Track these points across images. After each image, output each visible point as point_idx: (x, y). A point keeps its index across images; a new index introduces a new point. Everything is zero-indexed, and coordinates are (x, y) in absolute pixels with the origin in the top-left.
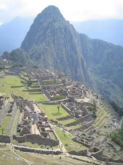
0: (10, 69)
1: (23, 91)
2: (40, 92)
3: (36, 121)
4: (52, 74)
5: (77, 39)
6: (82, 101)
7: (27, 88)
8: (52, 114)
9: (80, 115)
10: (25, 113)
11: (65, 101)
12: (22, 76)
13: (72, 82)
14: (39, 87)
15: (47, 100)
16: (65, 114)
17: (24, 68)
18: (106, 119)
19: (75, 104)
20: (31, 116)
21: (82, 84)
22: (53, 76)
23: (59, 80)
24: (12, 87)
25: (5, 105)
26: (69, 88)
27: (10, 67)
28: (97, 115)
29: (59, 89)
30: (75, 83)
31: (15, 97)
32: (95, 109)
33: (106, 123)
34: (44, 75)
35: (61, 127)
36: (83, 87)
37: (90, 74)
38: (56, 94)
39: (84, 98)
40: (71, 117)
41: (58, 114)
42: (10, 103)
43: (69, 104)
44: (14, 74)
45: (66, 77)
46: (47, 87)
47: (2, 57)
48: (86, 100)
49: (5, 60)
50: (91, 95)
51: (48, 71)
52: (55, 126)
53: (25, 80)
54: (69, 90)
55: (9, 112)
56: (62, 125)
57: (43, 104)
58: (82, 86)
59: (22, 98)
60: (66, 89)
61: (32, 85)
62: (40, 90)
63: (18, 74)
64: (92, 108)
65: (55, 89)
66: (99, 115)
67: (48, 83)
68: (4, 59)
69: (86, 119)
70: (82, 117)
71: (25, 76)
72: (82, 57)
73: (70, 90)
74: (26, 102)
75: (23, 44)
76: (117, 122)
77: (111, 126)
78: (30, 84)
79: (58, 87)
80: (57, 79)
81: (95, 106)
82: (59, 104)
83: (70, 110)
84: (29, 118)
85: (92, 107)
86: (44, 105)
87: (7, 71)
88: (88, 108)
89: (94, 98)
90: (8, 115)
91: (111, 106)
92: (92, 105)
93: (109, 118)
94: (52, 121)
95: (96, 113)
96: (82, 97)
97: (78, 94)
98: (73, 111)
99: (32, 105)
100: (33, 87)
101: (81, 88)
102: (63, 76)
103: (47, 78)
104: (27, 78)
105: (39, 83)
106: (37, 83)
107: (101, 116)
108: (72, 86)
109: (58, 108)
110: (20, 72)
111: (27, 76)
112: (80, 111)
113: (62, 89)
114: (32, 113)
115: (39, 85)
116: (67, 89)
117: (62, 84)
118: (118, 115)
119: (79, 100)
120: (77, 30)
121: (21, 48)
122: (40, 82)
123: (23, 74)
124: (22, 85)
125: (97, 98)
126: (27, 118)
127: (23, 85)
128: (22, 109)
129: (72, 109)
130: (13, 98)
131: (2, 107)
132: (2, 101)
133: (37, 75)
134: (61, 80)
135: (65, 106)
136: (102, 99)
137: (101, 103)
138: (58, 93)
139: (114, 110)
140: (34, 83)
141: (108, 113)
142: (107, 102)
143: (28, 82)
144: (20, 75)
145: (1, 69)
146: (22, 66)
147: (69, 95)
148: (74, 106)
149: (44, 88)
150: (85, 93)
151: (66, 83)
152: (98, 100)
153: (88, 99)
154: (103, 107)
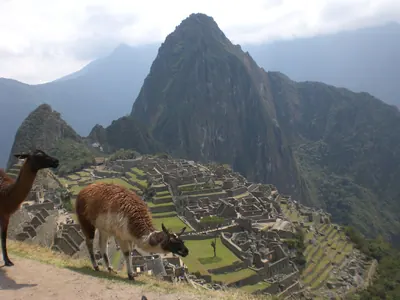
0: (108, 165)
2: (175, 213)
3: (160, 276)
4: (201, 170)
5: (262, 85)
6: (270, 228)
8: (200, 260)
9: (265, 261)
10: (134, 259)
11: (231, 230)
12: (134, 179)
13: (247, 185)
14: (170, 200)
16: (229, 259)
17: (138, 159)
18: (332, 267)
19: (252, 236)
20: (146, 266)
21: (273, 190)
22: (200, 175)
23: (217, 182)
26: (240, 200)
27: (106, 159)
28: (308, 260)
29: (217, 203)
30: (255, 187)
32: (301, 246)
33: (332, 277)
34: (182, 173)
35: (219, 288)
36: (275, 196)
37: (298, 164)
38: (208, 214)
39: (274, 221)
40: (244, 265)
41: (215, 259)
43: (238, 236)
44: (116, 175)
45: (234, 175)
46: (188, 200)
47: (90, 137)
48: (280, 225)
49: (96, 145)
50: (295, 213)
51: (191, 163)
52: (205, 286)
53: (139, 186)
54: (240, 204)
56: (221, 284)
58: (273, 192)
60: (233, 201)
61: (155, 198)
62: (172, 208)
63: (124, 175)
64: (293, 243)
65: (209, 203)
66: (317, 258)
67: (191, 191)
68: (93, 142)
69: (282, 268)
70: (271, 265)
71: (139, 177)
72: (277, 125)
73: (243, 203)
75: (137, 105)
76: (360, 274)
77: (344, 283)
78: (149, 194)
79: (215, 198)
80: (211, 181)
81: (300, 236)
82: (216, 237)
83: (240, 249)
84: (142, 269)
85: (294, 240)
87: (99, 169)
88: (285, 242)
89: (302, 219)
91: (344, 237)
92: (294, 236)
93: (338, 265)
94: (198, 276)
95: (304, 254)
96: (270, 218)
97: (260, 213)
98: (249, 251)
100: (157, 202)
101: (270, 198)
102: (225, 172)
103: (190, 180)
104: (144, 183)
105: (171, 192)
106: (167, 192)
107: (319, 261)
108: (247, 194)
109: (213, 245)
110: (130, 171)
111: (145, 178)
112: (267, 251)
113: (223, 204)
114: (150, 258)
115: (169, 196)
116: (235, 203)
117: (224, 192)
118: (364, 256)
119: (263, 226)
120: (260, 65)
122: (172, 189)
123: (134, 173)
125: (310, 220)
126: (138, 270)
129: (246, 247)
133: (165, 175)
134: (221, 183)
135: (229, 240)
136: (322, 222)
137: (320, 231)
138: (214, 212)
139: (354, 247)
140: (158, 193)
141: (339, 253)
142: (335, 228)
143: (146, 191)
144: (128, 177)
145: (87, 165)
146: (132, 156)
147: (239, 215)
148: (251, 239)
149: (183, 203)
150: (278, 210)
151: (232, 189)
152: (313, 223)
153: (285, 223)
154: (326, 240)
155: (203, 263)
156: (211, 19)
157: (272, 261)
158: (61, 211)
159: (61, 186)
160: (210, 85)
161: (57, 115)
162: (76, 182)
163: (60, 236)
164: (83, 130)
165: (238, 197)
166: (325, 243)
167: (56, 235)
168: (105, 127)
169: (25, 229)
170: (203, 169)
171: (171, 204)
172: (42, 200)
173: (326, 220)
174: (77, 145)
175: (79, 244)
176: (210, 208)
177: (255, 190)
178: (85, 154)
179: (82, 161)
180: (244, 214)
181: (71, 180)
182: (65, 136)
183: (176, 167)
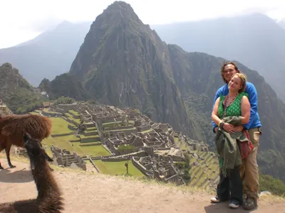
0: (52, 108)
1: (71, 141)
2: (100, 142)
5: (164, 53)
6: (166, 154)
7: (78, 137)
9: (162, 177)
11: (138, 155)
12: (71, 118)
13: (151, 124)
14: (97, 133)
15: (109, 155)
17: (74, 104)
18: (209, 181)
19: (154, 159)
21: (169, 127)
22: (118, 116)
23: (130, 122)
24: (53, 136)
26: (146, 134)
27: (51, 104)
28: (192, 177)
29: (129, 136)
30: (157, 125)
31: (56, 151)
32: (188, 167)
34: (106, 114)
36: (170, 132)
37: (187, 110)
38: (123, 144)
39: (169, 149)
43: (144, 159)
44: (59, 116)
45: (142, 117)
46: (109, 134)
47: (39, 88)
48: (173, 152)
49: (44, 93)
50: (184, 144)
51: (112, 107)
53: (75, 123)
57: (103, 160)
58: (169, 129)
59: (68, 153)
60: (141, 135)
61: (86, 132)
62: (98, 139)
63: (64, 115)
64: (182, 165)
65: (123, 136)
66: (199, 174)
67: (112, 127)
68: (42, 91)
70: (166, 179)
71: (75, 117)
72: (174, 83)
73: (148, 136)
74: (74, 158)
78: (82, 129)
79: (128, 133)
80: (126, 121)
81: (187, 160)
82: (129, 159)
83: (145, 169)
85: (183, 163)
86: (103, 163)
87: (46, 110)
88: (177, 164)
89: (189, 148)
92: (183, 160)
93: (214, 180)
95: (189, 172)
96: (166, 147)
97: (159, 143)
98: (151, 170)
99: (82, 161)
101: (167, 133)
102: (137, 115)
103: (110, 119)
104: (78, 121)
105: (97, 128)
106: (94, 128)
107: (200, 177)
108: (151, 130)
109: (126, 165)
110: (68, 112)
111: (79, 117)
112: (163, 170)
113: (134, 137)
115: (96, 131)
116: (143, 136)
117: (135, 128)
119: (162, 153)
120: (163, 39)
121: (70, 72)
122: (98, 126)
123: (71, 114)
124: (69, 131)
125: (195, 149)
127: (72, 131)
129: (149, 167)
130: (53, 152)
133: (93, 115)
134: (133, 122)
135: (138, 162)
136: (202, 151)
137: (201, 157)
138: (128, 142)
140: (88, 129)
141: (214, 172)
142: (212, 155)
143: (79, 127)
144: (67, 117)
145: (37, 108)
146: (70, 102)
147: (145, 145)
148: (153, 161)
149: (106, 136)
150: (173, 141)
151: (140, 127)
152: (196, 151)
153: (177, 151)
154: (205, 163)
156: (129, 5)
157: (167, 177)
160: (127, 52)
161: (17, 71)
164: (35, 83)
165: (145, 132)
166: (204, 165)
168: (51, 80)
170: (120, 112)
171: (97, 136)
173: (206, 149)
174: (30, 93)
176: (124, 139)
177: (157, 128)
178: (35, 100)
179: (33, 104)
180: (148, 144)
182: (21, 86)
183: (101, 110)
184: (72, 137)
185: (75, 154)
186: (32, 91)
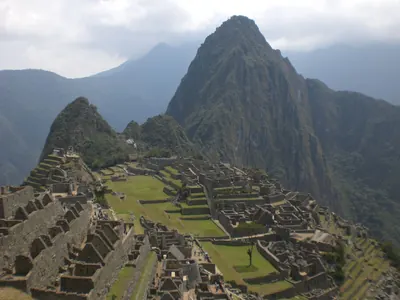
0: (140, 161)
1: (168, 212)
2: (209, 216)
3: (195, 283)
4: (238, 173)
5: (299, 91)
6: (308, 239)
7: (177, 205)
8: (235, 267)
9: (303, 274)
10: (169, 262)
11: (267, 239)
12: (168, 179)
13: (285, 192)
14: (206, 202)
15: (223, 235)
16: (266, 269)
17: (172, 158)
18: (369, 284)
19: (290, 246)
20: (182, 271)
21: (311, 199)
22: (237, 179)
23: (254, 187)
24: (143, 203)
25: (123, 241)
26: (278, 207)
27: (140, 156)
28: (347, 273)
29: (253, 209)
30: (293, 195)
31: (148, 226)
32: (341, 261)
33: (369, 295)
34: (218, 175)
35: (255, 299)
36: (313, 206)
37: (331, 174)
38: (244, 220)
39: (313, 232)
40: (282, 277)
41: (250, 267)
42: (136, 237)
43: (275, 245)
44: (150, 173)
45: (270, 181)
46: (223, 204)
47: (125, 133)
48: (319, 237)
49: (130, 141)
50: (333, 226)
52: (240, 296)
53: (174, 186)
54: (277, 212)
55: (131, 258)
56: (257, 295)
57: (214, 243)
58: (311, 202)
59: (164, 228)
60: (269, 208)
61: (189, 199)
62: (206, 211)
63: (158, 173)
64: (333, 257)
65: (245, 209)
66: (354, 273)
67: (227, 194)
68: (127, 138)
69: (320, 282)
70: (309, 278)
71: (173, 176)
73: (281, 211)
74: (173, 237)
75: (173, 104)
76: (396, 293)
78: (183, 195)
79: (251, 204)
80: (247, 186)
81: (341, 251)
82: (253, 244)
83: (277, 260)
84: (177, 274)
85: (334, 254)
86: (214, 246)
87: (133, 165)
88: (324, 255)
89: (340, 232)
90: (127, 265)
91: (381, 253)
92: (333, 249)
93: (375, 282)
94: (234, 285)
95: (343, 268)
96: (309, 229)
97: (298, 222)
98: (286, 262)
99: (186, 243)
100: (191, 203)
101: (308, 207)
102: (263, 178)
103: (226, 183)
104: (178, 183)
105: (206, 194)
106: (202, 194)
107: (357, 277)
108: (284, 201)
109: (250, 253)
110: (163, 169)
111: (179, 177)
112: (304, 263)
113: (260, 211)
114: (184, 262)
115: (204, 198)
116: (273, 210)
117: (261, 198)
119: (302, 237)
121: (167, 113)
122: (208, 191)
123: (168, 172)
124: (166, 197)
125: (348, 233)
126: (173, 274)
127: (168, 197)
128: (163, 253)
129: (284, 257)
130: (143, 225)
131: (115, 246)
132: (117, 231)
133: (201, 176)
134: (258, 188)
135: (266, 249)
136: (359, 236)
137: (358, 245)
139: (391, 265)
140: (193, 194)
141: (376, 270)
142: (373, 243)
143: (180, 192)
144: (162, 175)
145: (121, 161)
146: (167, 155)
148: (289, 249)
149: (218, 206)
150: (318, 222)
151: (270, 196)
152: (350, 237)
153: (324, 235)
154: (363, 255)
155: (240, 272)
156: (252, 22)
157: (310, 275)
158: (94, 206)
159: (94, 180)
160: (248, 88)
161: (94, 109)
162: (109, 177)
163: (93, 232)
164: (118, 125)
165: (276, 204)
166: (362, 259)
167: (89, 231)
168: (140, 124)
169: (58, 223)
171: (206, 206)
172: (75, 193)
173: (364, 235)
175: (114, 242)
176: (246, 214)
177: (293, 198)
178: (118, 150)
179: (115, 156)
180: (281, 223)
181: (104, 175)
182: (100, 130)
183: (211, 168)
184: (169, 206)
185: (174, 231)
186: (114, 137)
